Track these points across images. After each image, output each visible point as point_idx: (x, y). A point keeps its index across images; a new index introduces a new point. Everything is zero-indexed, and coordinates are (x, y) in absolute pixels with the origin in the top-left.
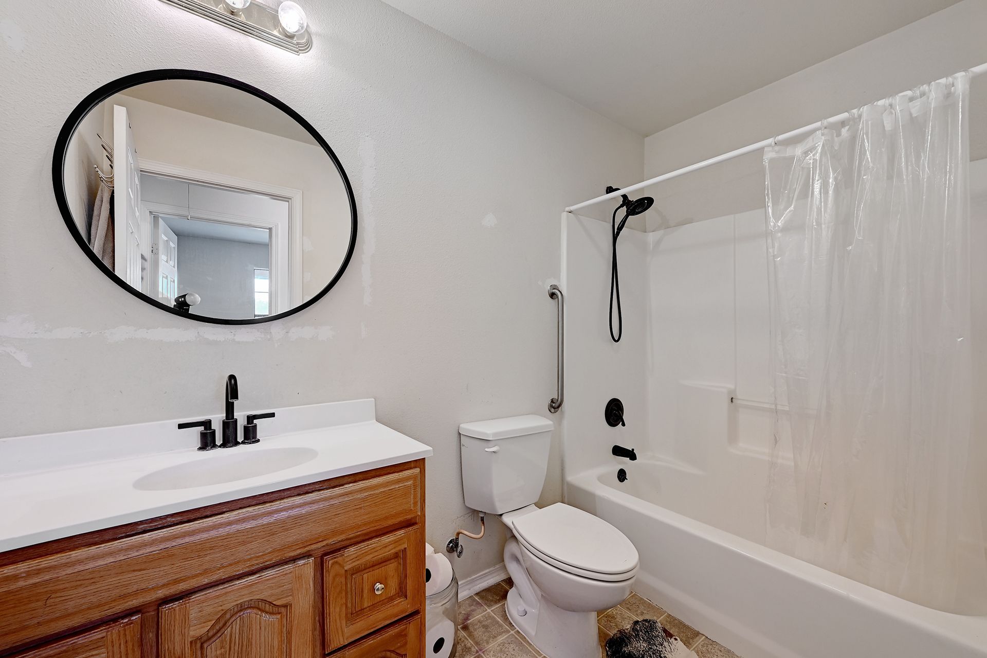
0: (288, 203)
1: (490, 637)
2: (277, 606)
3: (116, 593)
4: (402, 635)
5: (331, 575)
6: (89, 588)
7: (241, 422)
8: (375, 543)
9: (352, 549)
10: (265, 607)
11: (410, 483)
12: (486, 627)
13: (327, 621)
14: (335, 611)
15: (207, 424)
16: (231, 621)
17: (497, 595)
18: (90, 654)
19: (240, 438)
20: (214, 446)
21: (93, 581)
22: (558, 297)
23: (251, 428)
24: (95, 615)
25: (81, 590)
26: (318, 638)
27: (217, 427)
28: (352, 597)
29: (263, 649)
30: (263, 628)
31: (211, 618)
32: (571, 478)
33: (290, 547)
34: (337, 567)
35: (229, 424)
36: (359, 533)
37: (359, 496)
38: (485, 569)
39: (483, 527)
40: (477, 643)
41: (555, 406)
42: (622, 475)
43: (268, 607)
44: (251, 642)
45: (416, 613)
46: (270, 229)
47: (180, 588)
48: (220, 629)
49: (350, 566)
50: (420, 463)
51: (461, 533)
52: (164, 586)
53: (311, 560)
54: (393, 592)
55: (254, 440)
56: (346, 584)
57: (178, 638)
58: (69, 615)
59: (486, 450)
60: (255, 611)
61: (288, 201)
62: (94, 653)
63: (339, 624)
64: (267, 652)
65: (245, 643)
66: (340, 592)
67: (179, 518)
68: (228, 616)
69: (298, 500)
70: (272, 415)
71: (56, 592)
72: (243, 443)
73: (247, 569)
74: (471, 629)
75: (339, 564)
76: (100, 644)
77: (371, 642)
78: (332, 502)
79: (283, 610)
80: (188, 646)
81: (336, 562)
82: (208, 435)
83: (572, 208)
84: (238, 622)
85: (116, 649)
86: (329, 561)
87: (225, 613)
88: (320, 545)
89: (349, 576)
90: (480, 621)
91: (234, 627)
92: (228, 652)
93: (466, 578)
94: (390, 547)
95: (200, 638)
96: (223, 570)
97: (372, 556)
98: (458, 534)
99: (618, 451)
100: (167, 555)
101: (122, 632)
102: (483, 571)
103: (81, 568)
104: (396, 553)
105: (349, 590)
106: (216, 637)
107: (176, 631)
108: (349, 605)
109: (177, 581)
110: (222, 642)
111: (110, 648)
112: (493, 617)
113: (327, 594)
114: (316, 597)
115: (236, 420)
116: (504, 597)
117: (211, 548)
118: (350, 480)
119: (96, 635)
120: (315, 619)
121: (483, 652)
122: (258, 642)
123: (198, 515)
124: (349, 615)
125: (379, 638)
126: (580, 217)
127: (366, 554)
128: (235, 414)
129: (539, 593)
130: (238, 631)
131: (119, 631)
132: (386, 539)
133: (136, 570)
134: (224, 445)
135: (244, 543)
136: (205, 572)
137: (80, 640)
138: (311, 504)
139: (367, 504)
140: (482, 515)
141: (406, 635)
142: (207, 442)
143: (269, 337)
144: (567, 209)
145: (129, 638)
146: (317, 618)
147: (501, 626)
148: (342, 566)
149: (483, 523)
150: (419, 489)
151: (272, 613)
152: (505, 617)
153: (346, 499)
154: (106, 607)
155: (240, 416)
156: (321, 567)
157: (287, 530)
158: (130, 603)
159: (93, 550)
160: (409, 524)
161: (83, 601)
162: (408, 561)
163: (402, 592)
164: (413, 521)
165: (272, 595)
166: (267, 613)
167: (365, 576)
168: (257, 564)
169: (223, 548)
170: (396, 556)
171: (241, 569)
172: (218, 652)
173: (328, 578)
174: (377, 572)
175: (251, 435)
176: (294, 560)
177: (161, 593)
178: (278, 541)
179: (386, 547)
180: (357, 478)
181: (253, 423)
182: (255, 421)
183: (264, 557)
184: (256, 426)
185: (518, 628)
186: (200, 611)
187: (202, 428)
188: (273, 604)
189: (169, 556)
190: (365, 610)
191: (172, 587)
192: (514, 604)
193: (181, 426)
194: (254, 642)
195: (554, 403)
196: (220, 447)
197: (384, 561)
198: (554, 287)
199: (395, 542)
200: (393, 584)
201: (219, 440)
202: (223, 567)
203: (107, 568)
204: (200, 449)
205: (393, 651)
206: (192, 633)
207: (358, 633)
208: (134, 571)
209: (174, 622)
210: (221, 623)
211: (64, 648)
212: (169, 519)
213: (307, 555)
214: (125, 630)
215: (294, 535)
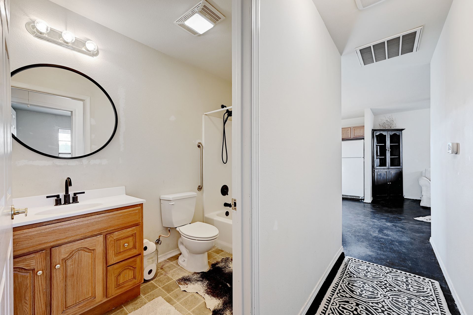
0: (83, 102)
1: (171, 269)
2: (91, 250)
3: (38, 243)
4: (135, 261)
5: (109, 241)
6: (30, 241)
7: (72, 196)
8: (125, 231)
9: (116, 233)
10: (86, 250)
11: (137, 211)
12: (170, 267)
13: (108, 256)
14: (111, 252)
15: (58, 196)
16: (75, 254)
17: (175, 258)
18: (30, 261)
19: (71, 201)
20: (61, 204)
21: (31, 239)
22: (201, 147)
23: (75, 197)
24: (31, 250)
25: (27, 242)
26: (105, 262)
27: (62, 197)
28: (116, 248)
29: (86, 263)
30: (86, 256)
31: (68, 252)
32: (206, 215)
33: (95, 231)
34: (111, 238)
35: (67, 196)
36: (119, 227)
37: (119, 215)
38: (171, 250)
39: (169, 233)
40: (165, 272)
41: (200, 188)
42: (227, 214)
43: (87, 250)
44: (82, 261)
45: (140, 254)
46: (72, 112)
47: (58, 243)
48: (71, 256)
49: (116, 238)
50: (141, 205)
51: (161, 236)
52: (53, 241)
53: (102, 236)
54: (131, 247)
55: (77, 202)
56: (114, 244)
57: (57, 258)
58: (24, 249)
59: (170, 204)
60: (83, 251)
61: (83, 101)
62: (31, 261)
63: (112, 256)
64: (87, 264)
65: (80, 261)
66: (112, 246)
67: (57, 221)
68: (74, 252)
69: (97, 216)
70: (84, 193)
71: (20, 241)
72: (72, 203)
73: (80, 238)
74: (164, 269)
75: (112, 237)
76: (33, 258)
77: (123, 263)
78: (109, 217)
79: (92, 251)
80: (61, 261)
81: (111, 237)
82: (59, 200)
83: (206, 113)
84: (77, 254)
85: (38, 260)
86: (108, 236)
87: (73, 251)
88: (105, 231)
89: (115, 242)
90: (167, 266)
91: (76, 255)
92: (74, 263)
93: (163, 254)
94: (130, 232)
95: (64, 259)
96: (72, 238)
97: (123, 235)
98: (160, 236)
99: (226, 205)
100: (54, 232)
101: (40, 255)
102: (170, 251)
103: (26, 235)
104: (132, 234)
105: (115, 246)
106: (70, 259)
107: (57, 256)
108: (116, 251)
109: (57, 240)
110: (72, 260)
111: (36, 260)
112: (173, 264)
113: (107, 246)
114: (104, 248)
115: (69, 195)
116: (178, 258)
117: (68, 230)
118: (115, 210)
119: (32, 256)
120: (103, 255)
121: (167, 274)
122: (84, 261)
123: (63, 220)
124: (116, 254)
125: (126, 262)
126: (210, 116)
127: (122, 234)
128: (69, 193)
129: (188, 251)
130: (77, 257)
131: (39, 255)
132: (128, 230)
133: (44, 236)
134: (65, 204)
135: (79, 229)
136: (66, 238)
137: (27, 257)
138: (102, 217)
139: (122, 218)
140: (169, 229)
141: (136, 261)
142: (58, 202)
143: (82, 163)
144: (205, 113)
145: (42, 257)
146: (104, 255)
147: (175, 266)
148: (113, 238)
149: (170, 232)
150: (140, 213)
151: (89, 252)
152: (177, 264)
153: (114, 216)
154: (35, 247)
155: (71, 193)
156: (105, 238)
157: (94, 225)
158: (42, 246)
159: (30, 230)
160: (137, 225)
161: (28, 245)
162: (137, 237)
163: (135, 247)
164: (139, 224)
165: (89, 246)
166: (87, 252)
167: (121, 241)
168: (84, 236)
169: (72, 230)
170: (132, 235)
171: (78, 237)
172: (71, 263)
173: (108, 242)
174: (125, 240)
175: (75, 200)
176: (96, 235)
177: (52, 244)
178: (91, 229)
179: (128, 232)
180: (118, 209)
181: (76, 196)
182: (77, 195)
183: (86, 234)
184: (77, 196)
185: (181, 266)
186: (65, 250)
187: (56, 198)
188: (89, 249)
189: (55, 232)
190: (121, 253)
191: (56, 242)
192: (181, 259)
193: (47, 197)
194: (83, 261)
195: (200, 187)
196: (63, 204)
197: (128, 237)
198: (200, 143)
199: (132, 230)
200: (131, 245)
201: (63, 202)
202: (72, 237)
203: (35, 235)
204: (55, 205)
205: (131, 266)
206: (62, 257)
207: (119, 259)
208: (43, 236)
209: (56, 253)
210: (71, 254)
211: (22, 259)
212: (54, 222)
213: (100, 234)
214: (41, 255)
215: (96, 227)
